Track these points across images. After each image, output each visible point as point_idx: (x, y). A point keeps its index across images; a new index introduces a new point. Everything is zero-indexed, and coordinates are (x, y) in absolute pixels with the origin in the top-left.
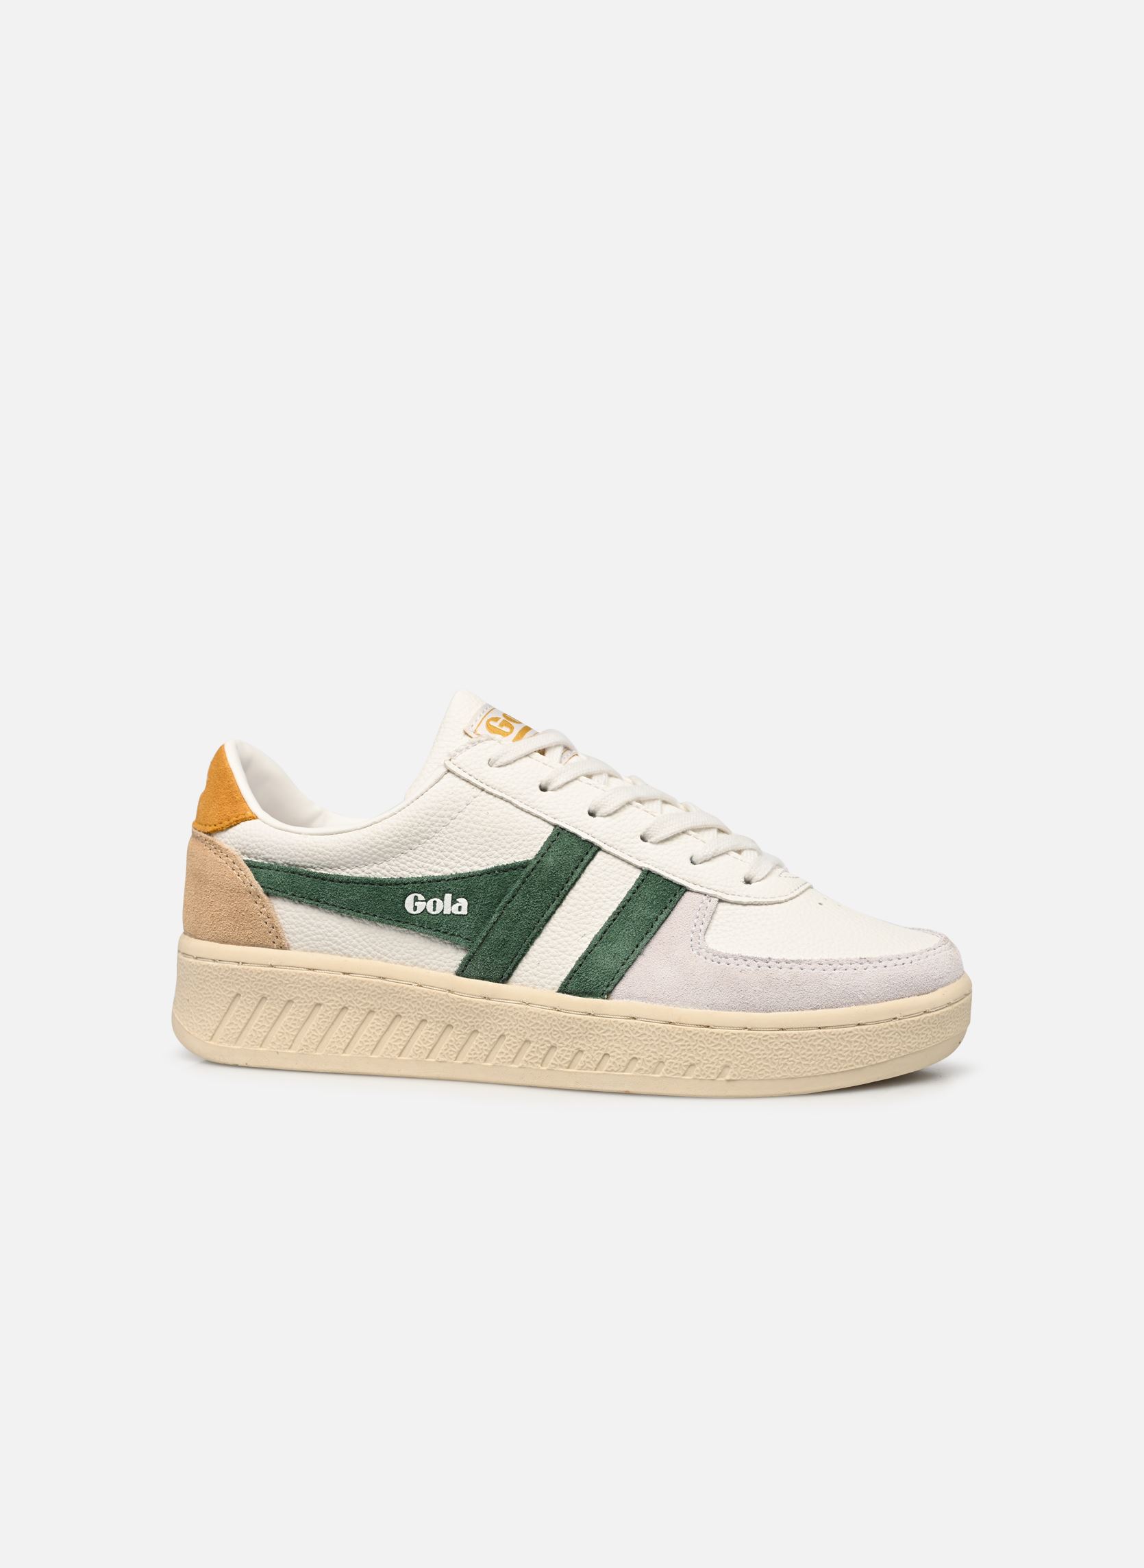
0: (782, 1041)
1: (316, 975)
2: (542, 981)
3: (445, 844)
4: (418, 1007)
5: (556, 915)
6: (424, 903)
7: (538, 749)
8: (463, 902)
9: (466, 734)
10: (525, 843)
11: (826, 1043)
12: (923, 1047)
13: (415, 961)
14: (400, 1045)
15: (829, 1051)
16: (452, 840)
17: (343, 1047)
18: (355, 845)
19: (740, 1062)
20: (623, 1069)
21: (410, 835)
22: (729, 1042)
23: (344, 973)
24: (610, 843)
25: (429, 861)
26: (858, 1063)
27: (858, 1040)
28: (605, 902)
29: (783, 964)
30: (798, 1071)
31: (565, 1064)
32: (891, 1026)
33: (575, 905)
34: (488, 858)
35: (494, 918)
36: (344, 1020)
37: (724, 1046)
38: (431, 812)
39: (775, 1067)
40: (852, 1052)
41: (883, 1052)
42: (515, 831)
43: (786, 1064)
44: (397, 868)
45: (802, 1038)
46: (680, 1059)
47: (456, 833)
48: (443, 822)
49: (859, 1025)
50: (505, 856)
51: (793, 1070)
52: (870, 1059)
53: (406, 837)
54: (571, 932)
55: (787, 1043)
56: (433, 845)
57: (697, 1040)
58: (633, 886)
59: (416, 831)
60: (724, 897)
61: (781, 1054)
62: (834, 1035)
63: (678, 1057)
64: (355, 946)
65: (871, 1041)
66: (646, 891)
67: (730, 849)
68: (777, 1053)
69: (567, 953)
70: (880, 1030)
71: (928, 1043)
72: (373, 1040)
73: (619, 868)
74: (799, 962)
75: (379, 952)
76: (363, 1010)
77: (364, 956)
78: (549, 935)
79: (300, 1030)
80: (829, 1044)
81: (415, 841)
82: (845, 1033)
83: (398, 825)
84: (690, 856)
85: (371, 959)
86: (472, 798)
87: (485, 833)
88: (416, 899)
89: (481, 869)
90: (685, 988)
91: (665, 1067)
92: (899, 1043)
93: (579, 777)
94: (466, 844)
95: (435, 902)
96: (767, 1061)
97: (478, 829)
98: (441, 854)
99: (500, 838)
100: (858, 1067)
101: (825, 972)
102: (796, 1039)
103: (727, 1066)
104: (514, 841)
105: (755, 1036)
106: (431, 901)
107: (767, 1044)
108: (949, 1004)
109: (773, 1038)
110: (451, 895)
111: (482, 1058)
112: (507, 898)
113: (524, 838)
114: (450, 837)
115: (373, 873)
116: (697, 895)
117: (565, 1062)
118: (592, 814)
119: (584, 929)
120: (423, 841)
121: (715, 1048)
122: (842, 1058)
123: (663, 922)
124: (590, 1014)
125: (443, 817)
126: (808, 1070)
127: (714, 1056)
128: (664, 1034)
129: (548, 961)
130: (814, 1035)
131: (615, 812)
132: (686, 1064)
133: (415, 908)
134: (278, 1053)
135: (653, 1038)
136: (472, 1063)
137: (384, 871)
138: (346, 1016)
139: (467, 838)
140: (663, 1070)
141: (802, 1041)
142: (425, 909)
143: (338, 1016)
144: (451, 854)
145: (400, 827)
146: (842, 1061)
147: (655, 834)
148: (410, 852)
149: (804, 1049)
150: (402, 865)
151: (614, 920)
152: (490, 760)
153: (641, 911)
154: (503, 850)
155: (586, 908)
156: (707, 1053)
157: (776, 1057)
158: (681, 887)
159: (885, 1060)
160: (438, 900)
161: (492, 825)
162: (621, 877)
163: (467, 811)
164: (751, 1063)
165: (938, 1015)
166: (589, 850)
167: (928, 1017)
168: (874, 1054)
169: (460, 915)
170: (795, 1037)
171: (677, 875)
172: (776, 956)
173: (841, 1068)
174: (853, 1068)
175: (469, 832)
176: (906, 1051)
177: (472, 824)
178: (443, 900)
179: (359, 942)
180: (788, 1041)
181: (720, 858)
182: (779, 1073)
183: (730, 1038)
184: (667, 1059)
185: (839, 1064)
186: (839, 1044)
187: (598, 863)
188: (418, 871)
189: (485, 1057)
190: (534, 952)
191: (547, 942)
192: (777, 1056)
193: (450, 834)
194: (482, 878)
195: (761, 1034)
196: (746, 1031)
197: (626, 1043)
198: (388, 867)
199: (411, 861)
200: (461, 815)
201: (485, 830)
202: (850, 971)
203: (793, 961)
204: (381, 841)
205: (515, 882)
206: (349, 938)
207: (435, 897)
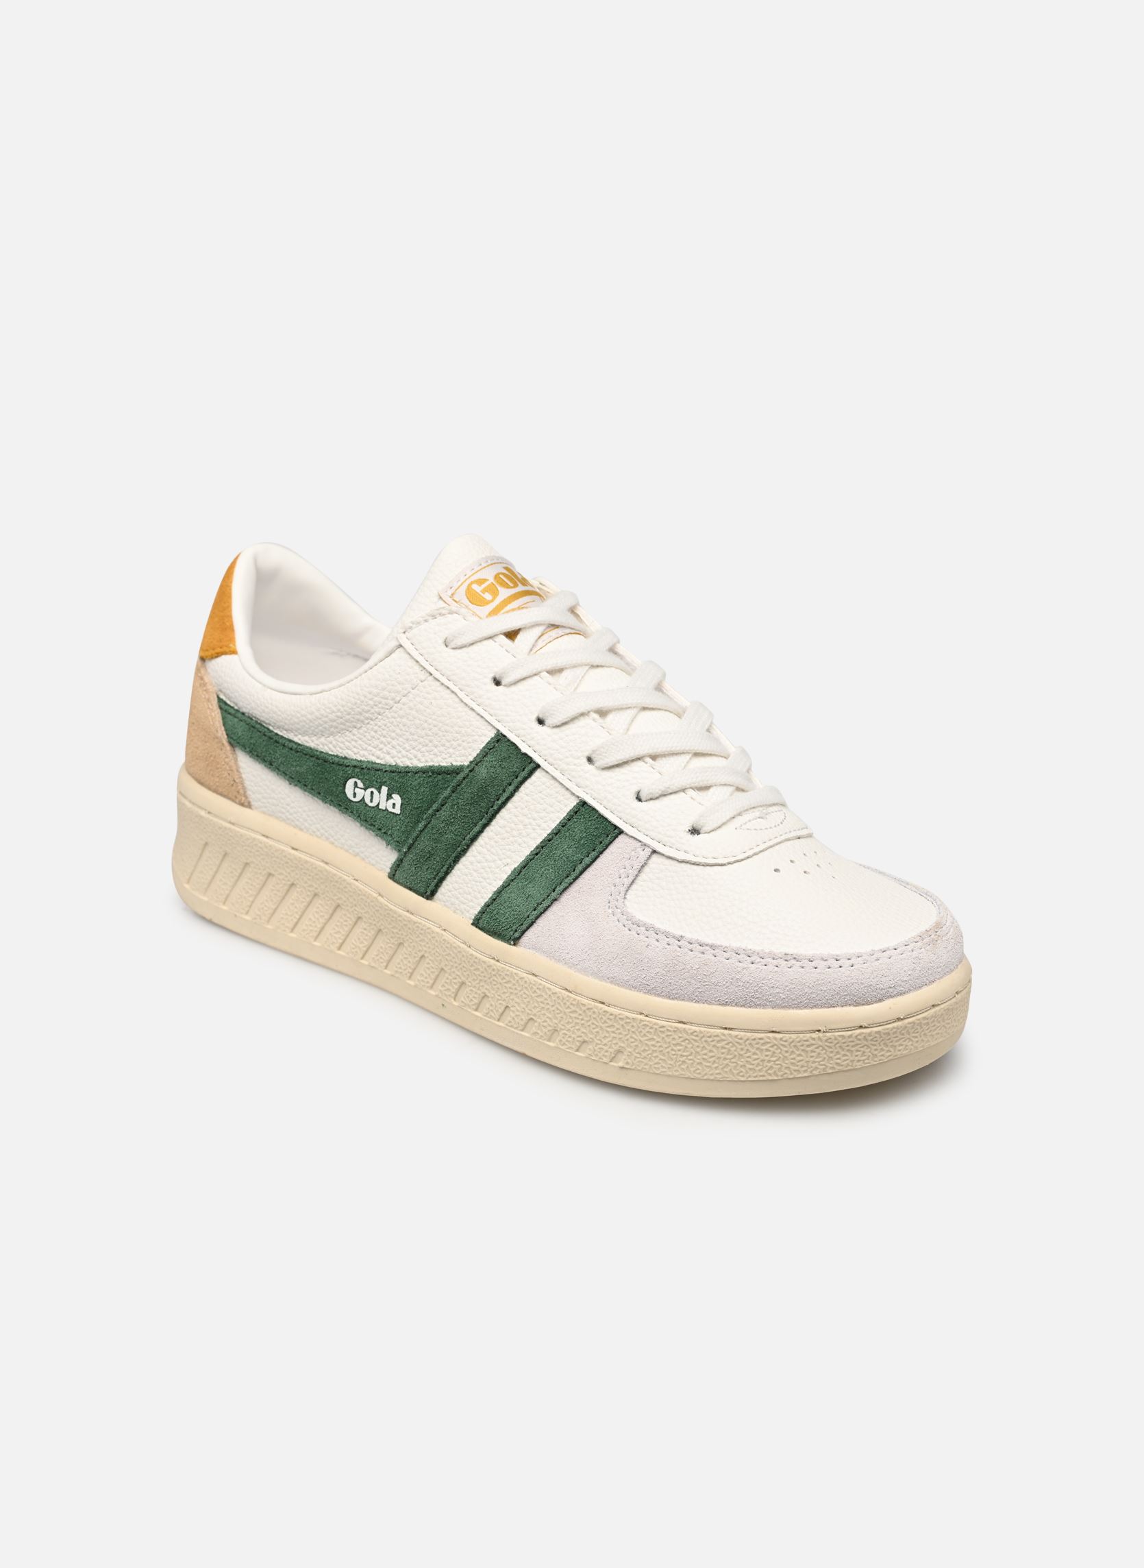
0: (681, 1035)
1: (267, 843)
2: (462, 906)
3: (387, 729)
4: (354, 903)
5: (485, 834)
6: (363, 791)
7: (504, 631)
8: (397, 799)
9: (441, 598)
10: (464, 744)
11: (732, 1047)
12: (859, 1065)
13: (357, 850)
14: (340, 938)
15: (735, 1056)
16: (394, 726)
17: (291, 925)
18: (303, 712)
19: (635, 1049)
20: (521, 1028)
21: (353, 713)
22: (623, 1025)
23: (293, 848)
24: (551, 760)
25: (372, 745)
26: (770, 1074)
27: (771, 1049)
28: (534, 829)
29: (696, 947)
30: (698, 1071)
31: (473, 1005)
32: (814, 1039)
33: (504, 827)
34: (427, 754)
35: (421, 826)
36: (293, 897)
37: (618, 1029)
38: (375, 691)
39: (672, 1063)
40: (763, 1061)
41: (802, 1066)
42: (456, 728)
43: (684, 1062)
44: (342, 745)
45: (704, 1036)
46: (574, 1033)
47: (398, 719)
48: (387, 704)
49: (773, 1032)
50: (443, 755)
51: (692, 1069)
52: (786, 1071)
53: (349, 714)
54: (496, 858)
55: (687, 1039)
56: (376, 728)
57: (590, 1016)
58: (564, 818)
59: (358, 709)
60: (659, 848)
61: (679, 1050)
62: (741, 1039)
63: (572, 1029)
64: (306, 821)
65: (787, 1052)
66: (578, 828)
67: (688, 786)
68: (675, 1048)
69: (488, 881)
70: (799, 1042)
71: (866, 1061)
72: (316, 926)
73: (557, 793)
74: (713, 947)
75: (326, 832)
76: (309, 891)
77: (314, 832)
78: (474, 857)
79: (256, 896)
80: (734, 1048)
81: (358, 720)
82: (754, 1039)
83: (342, 700)
84: (637, 789)
85: (319, 837)
86: (419, 681)
87: (426, 725)
88: (356, 785)
89: (420, 765)
90: (589, 952)
91: (559, 1038)
92: (825, 1058)
93: (540, 672)
94: (407, 734)
95: (372, 793)
96: (664, 1055)
97: (419, 720)
98: (383, 739)
99: (441, 734)
100: (770, 1078)
101: (741, 964)
102: (697, 1036)
103: (619, 1052)
104: (454, 740)
105: (651, 1025)
106: (369, 790)
107: (663, 1036)
108: (899, 1019)
109: (670, 1031)
110: (387, 788)
111: (406, 974)
112: (435, 806)
113: (464, 738)
114: (393, 722)
115: (321, 746)
116: (632, 840)
117: (473, 1003)
118: (541, 722)
119: (508, 857)
120: (367, 722)
121: (608, 1029)
122: (751, 1067)
123: (588, 866)
124: (494, 959)
125: (387, 699)
126: (711, 1073)
127: (607, 1037)
128: (559, 1001)
129: (469, 885)
130: (717, 1036)
131: (565, 723)
132: (579, 1039)
133: (355, 795)
134: (236, 916)
135: (548, 1001)
136: (398, 978)
137: (331, 746)
138: (294, 895)
139: (408, 727)
140: (557, 1040)
141: (703, 1039)
142: (363, 798)
143: (288, 891)
144: (394, 742)
145: (344, 703)
146: (750, 1069)
147: (601, 759)
148: (355, 731)
149: (706, 1049)
150: (347, 743)
151: (537, 854)
152: (446, 639)
153: (565, 848)
154: (442, 749)
155: (515, 833)
156: (601, 1032)
157: (674, 1053)
158: (616, 827)
159: (806, 1074)
160: (375, 792)
161: (434, 717)
162: (557, 803)
163: (411, 696)
164: (647, 1053)
165: (878, 1032)
166: (528, 766)
167: (863, 1033)
168: (791, 1067)
169: (393, 813)
170: (695, 1034)
171: (615, 812)
172: (688, 935)
173: (750, 1076)
174: (764, 1078)
175: (410, 721)
176: (833, 1068)
177: (414, 712)
178: (380, 792)
179: (308, 816)
180: (687, 1037)
181: (672, 797)
182: (677, 1071)
183: (624, 1021)
184: (561, 1029)
185: (747, 1072)
186: (747, 1050)
187: (535, 782)
188: (362, 752)
189: (409, 975)
190: (458, 872)
191: (472, 863)
192: (675, 1051)
193: (393, 719)
194: (417, 775)
195: (658, 1024)
196: (642, 1017)
197: (525, 1001)
198: (334, 742)
199: (356, 741)
200: (404, 700)
201: (426, 722)
202: (771, 967)
203: (707, 945)
204: (325, 714)
205: (446, 788)
206: (300, 810)
207: (372, 787)
